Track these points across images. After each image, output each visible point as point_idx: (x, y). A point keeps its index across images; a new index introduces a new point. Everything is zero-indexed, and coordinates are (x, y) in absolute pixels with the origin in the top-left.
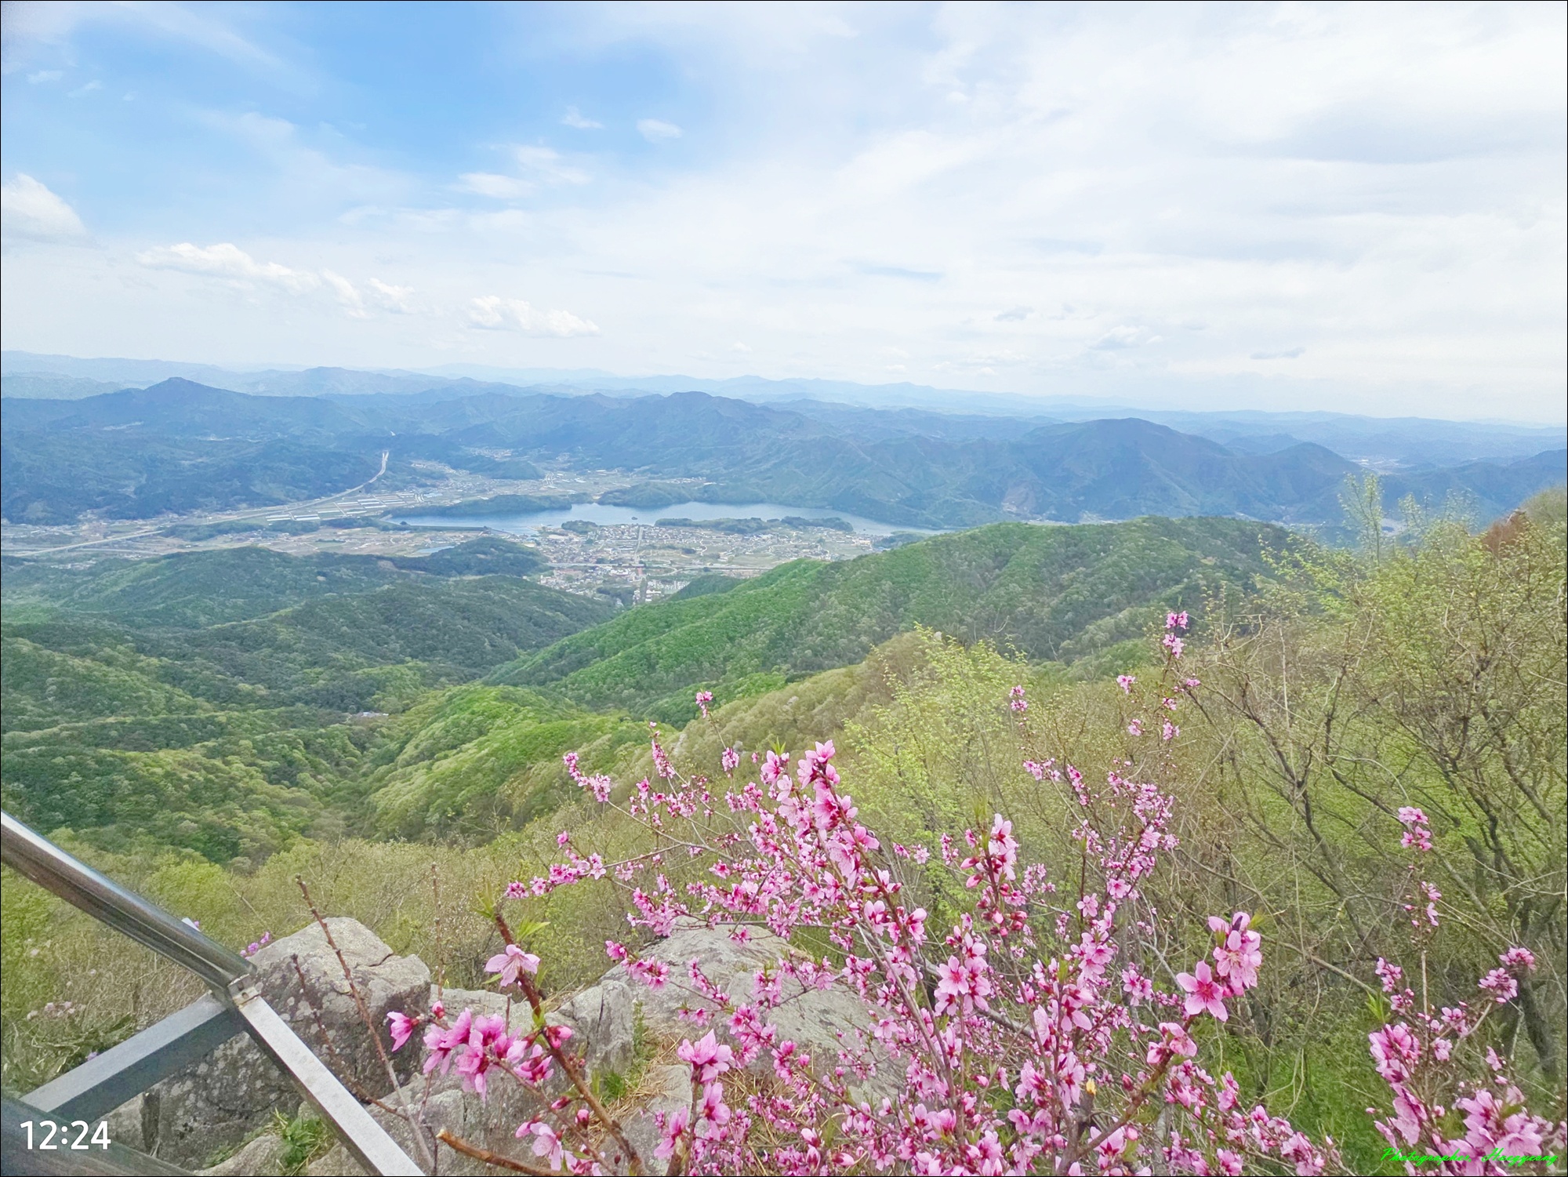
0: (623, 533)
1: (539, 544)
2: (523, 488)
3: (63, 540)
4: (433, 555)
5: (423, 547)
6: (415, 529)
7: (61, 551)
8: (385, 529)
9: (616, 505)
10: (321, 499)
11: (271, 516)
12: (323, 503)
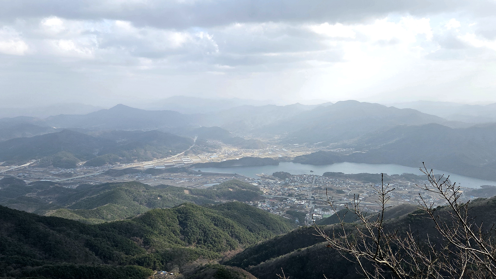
0: (305, 179)
1: (260, 184)
2: (256, 154)
3: (70, 175)
4: (209, 188)
5: (206, 183)
6: (204, 175)
7: (68, 180)
8: (191, 173)
9: (303, 163)
10: (167, 158)
11: (146, 166)
12: (167, 160)
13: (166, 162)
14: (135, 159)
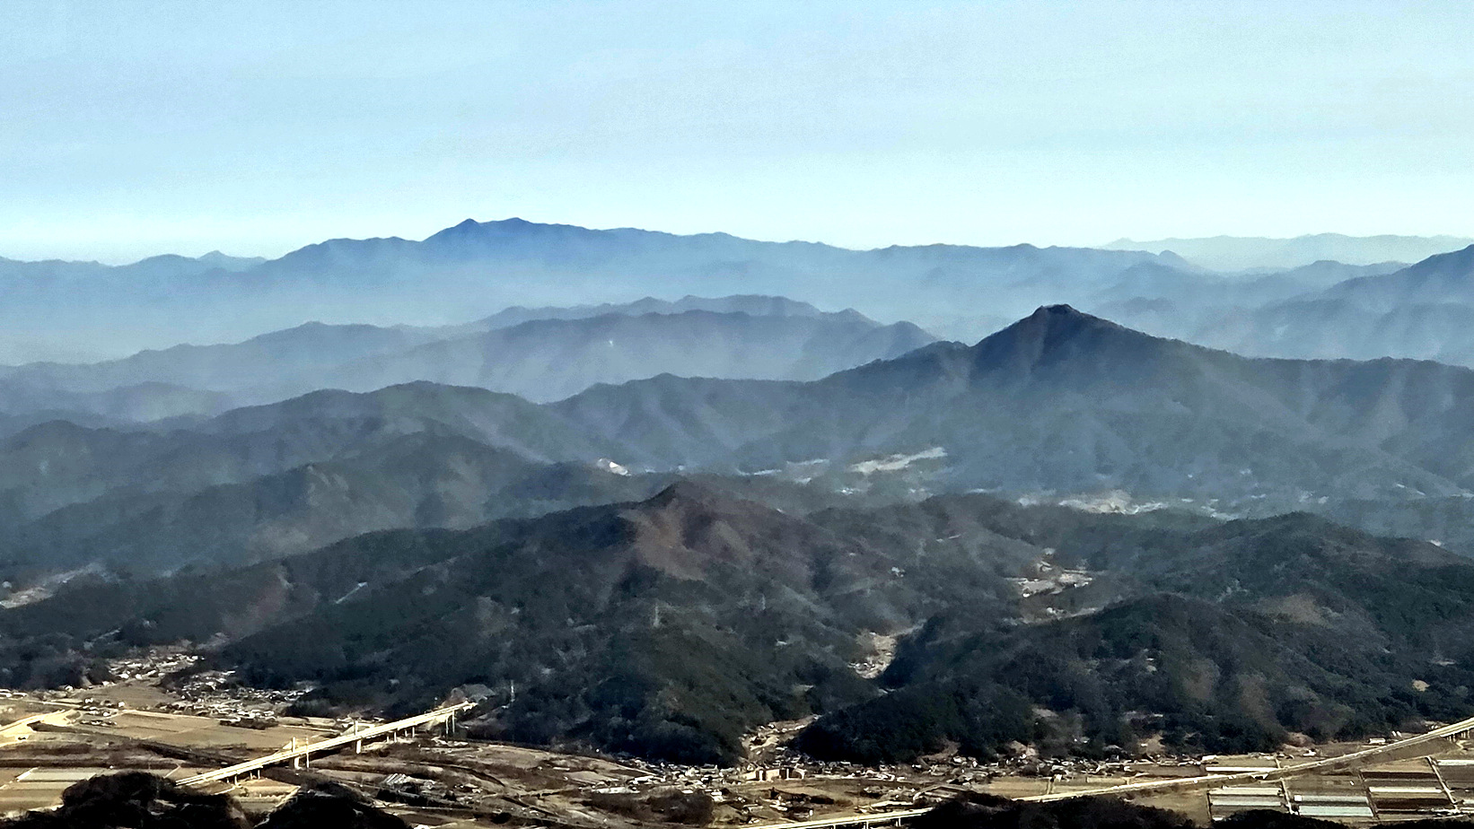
10: (1389, 739)
11: (1226, 790)
12: (1390, 756)
13: (1380, 768)
14: (1148, 729)
